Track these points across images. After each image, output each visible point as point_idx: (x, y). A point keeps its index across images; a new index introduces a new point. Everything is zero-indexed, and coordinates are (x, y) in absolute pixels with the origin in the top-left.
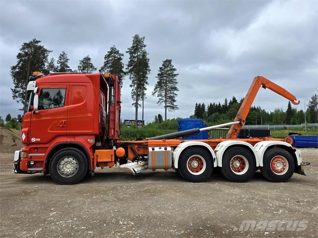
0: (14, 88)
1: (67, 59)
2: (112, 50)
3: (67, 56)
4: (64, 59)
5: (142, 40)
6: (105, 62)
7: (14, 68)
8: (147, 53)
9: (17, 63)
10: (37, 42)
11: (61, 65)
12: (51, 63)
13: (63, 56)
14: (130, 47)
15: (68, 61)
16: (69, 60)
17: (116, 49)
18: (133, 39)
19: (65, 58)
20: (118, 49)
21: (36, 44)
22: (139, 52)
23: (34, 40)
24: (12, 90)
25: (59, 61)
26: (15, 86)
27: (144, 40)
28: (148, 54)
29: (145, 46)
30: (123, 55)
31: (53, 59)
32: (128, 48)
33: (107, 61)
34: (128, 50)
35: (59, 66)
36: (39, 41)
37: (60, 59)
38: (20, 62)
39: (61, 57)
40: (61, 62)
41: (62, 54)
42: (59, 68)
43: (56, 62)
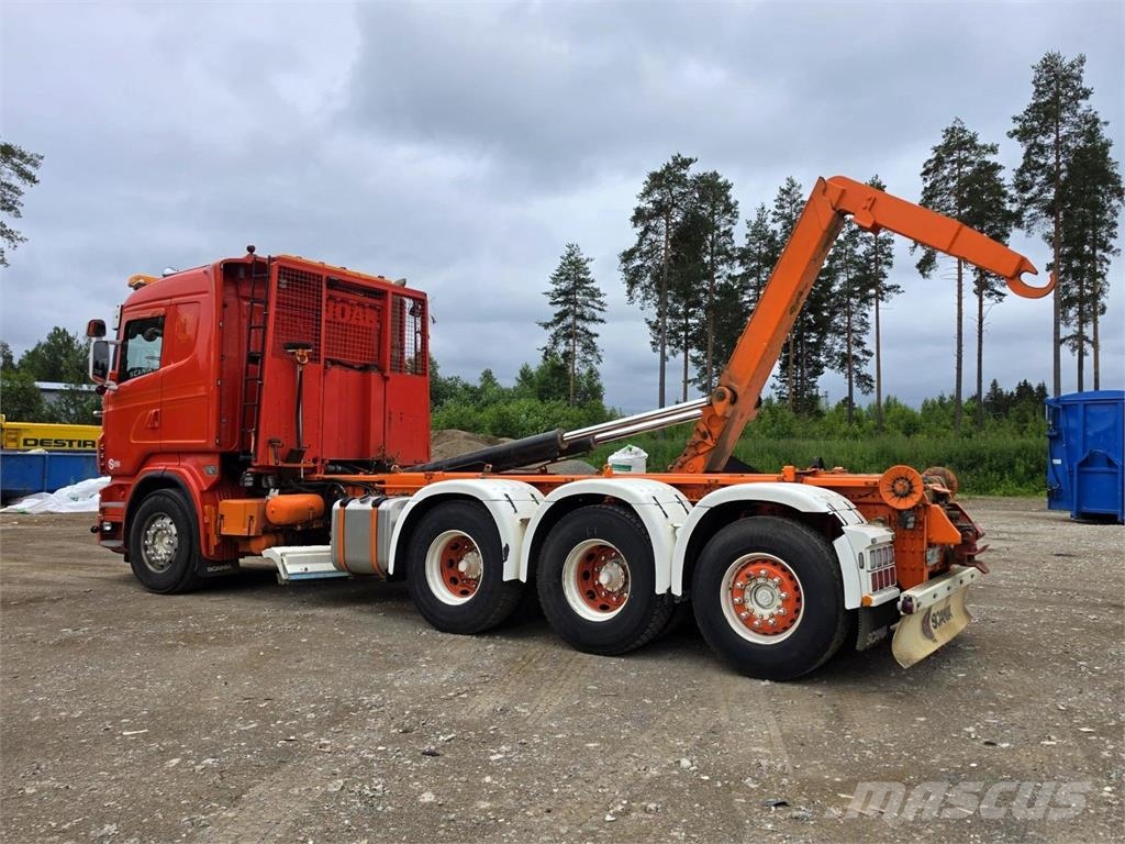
0: (654, 319)
2: (952, 137)
4: (791, 204)
5: (1075, 71)
6: (926, 188)
7: (628, 256)
8: (1102, 120)
9: (637, 239)
10: (686, 163)
11: (785, 227)
12: (757, 225)
13: (787, 192)
14: (1020, 113)
17: (964, 131)
18: (1032, 75)
19: (795, 201)
20: (971, 129)
21: (683, 172)
22: (1063, 121)
23: (675, 159)
24: (649, 323)
25: (779, 211)
26: (657, 310)
27: (1081, 71)
28: (1106, 123)
29: (1086, 94)
30: (993, 150)
31: (763, 208)
32: (1015, 119)
33: (933, 185)
34: (1017, 126)
35: (779, 231)
36: (691, 161)
37: (782, 207)
38: (643, 235)
39: (782, 200)
40: (783, 216)
41: (785, 187)
42: (777, 238)
43: (771, 217)
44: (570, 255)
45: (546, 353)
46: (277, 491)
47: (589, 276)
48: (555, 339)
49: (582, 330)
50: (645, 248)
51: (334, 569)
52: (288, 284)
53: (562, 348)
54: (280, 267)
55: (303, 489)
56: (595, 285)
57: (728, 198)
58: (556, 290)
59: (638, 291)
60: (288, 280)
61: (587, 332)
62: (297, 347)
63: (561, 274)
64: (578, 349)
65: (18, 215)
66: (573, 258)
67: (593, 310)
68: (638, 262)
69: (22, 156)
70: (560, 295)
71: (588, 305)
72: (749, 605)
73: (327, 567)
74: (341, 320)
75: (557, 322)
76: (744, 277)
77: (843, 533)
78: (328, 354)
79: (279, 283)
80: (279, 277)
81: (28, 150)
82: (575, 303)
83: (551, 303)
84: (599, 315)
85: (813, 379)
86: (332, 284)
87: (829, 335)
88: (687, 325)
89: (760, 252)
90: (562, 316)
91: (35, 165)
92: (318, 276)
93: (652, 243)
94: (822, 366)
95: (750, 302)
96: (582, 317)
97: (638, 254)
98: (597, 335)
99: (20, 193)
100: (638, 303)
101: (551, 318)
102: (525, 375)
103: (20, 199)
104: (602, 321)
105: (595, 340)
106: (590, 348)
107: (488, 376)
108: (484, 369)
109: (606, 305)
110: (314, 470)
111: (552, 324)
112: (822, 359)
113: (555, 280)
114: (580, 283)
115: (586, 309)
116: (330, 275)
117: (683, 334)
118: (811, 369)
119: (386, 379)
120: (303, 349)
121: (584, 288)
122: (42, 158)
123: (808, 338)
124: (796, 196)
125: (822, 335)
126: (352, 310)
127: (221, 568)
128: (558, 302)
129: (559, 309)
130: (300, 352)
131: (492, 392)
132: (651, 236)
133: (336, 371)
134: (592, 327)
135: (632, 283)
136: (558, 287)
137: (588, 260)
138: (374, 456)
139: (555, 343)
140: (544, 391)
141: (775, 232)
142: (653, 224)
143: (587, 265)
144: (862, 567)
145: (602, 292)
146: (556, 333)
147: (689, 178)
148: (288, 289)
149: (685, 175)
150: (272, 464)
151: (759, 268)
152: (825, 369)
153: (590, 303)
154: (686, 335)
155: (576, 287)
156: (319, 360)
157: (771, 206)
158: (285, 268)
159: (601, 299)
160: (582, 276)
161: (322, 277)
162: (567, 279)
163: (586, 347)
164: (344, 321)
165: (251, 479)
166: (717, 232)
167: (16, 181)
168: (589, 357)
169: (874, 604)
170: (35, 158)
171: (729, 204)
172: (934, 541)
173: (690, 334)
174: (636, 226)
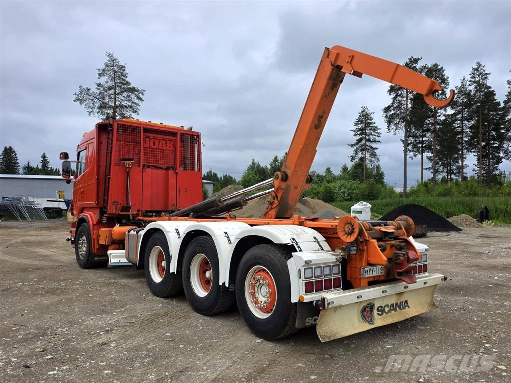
1: (486, 74)
3: (484, 69)
4: (479, 76)
7: (387, 109)
9: (391, 101)
10: (416, 61)
11: (476, 88)
12: (461, 88)
13: (476, 70)
15: (488, 76)
16: (489, 74)
19: (481, 74)
21: (414, 65)
23: (410, 60)
24: (401, 140)
25: (473, 80)
31: (464, 79)
35: (472, 90)
36: (418, 59)
37: (473, 77)
38: (395, 99)
39: (474, 74)
40: (475, 82)
41: (475, 67)
42: (472, 94)
43: (468, 83)
44: (363, 112)
45: (352, 158)
46: (119, 225)
47: (373, 121)
48: (356, 152)
49: (370, 146)
50: (396, 105)
51: (127, 261)
52: (123, 132)
53: (360, 155)
54: (118, 124)
55: (130, 224)
56: (375, 125)
57: (443, 76)
58: (357, 129)
59: (392, 126)
60: (123, 130)
61: (372, 147)
62: (125, 160)
63: (359, 121)
64: (368, 155)
65: (138, 114)
66: (365, 113)
67: (374, 136)
68: (393, 112)
69: (138, 91)
70: (358, 131)
71: (372, 135)
72: (257, 295)
73: (124, 260)
74: (153, 147)
75: (357, 144)
76: (455, 114)
77: (292, 257)
78: (144, 162)
79: (118, 131)
80: (118, 129)
81: (140, 88)
82: (366, 134)
83: (354, 135)
84: (378, 139)
85: (496, 165)
86: (146, 130)
87: (505, 142)
88: (422, 140)
89: (463, 101)
90: (360, 140)
91: (143, 94)
92: (139, 127)
93: (400, 102)
94: (501, 158)
95: (458, 127)
96: (369, 140)
97: (392, 108)
98: (377, 148)
99: (139, 105)
100: (392, 132)
101: (354, 142)
102: (345, 169)
103: (139, 108)
104: (379, 142)
105: (376, 151)
106: (373, 155)
107: (328, 170)
108: (327, 167)
109: (381, 134)
110: (138, 215)
111: (355, 145)
112: (501, 155)
113: (356, 124)
114: (368, 124)
115: (371, 136)
116: (144, 126)
117: (420, 145)
118: (494, 160)
119: (177, 173)
120: (129, 160)
121: (370, 126)
122: (145, 91)
123: (493, 144)
124: (482, 71)
125: (501, 143)
126: (159, 142)
127: (102, 258)
128: (357, 134)
129: (358, 137)
130: (127, 162)
131: (329, 177)
132: (399, 98)
133: (149, 170)
134: (374, 145)
135: (389, 122)
136: (357, 127)
137: (372, 113)
138: (170, 209)
139: (356, 153)
140: (355, 176)
141: (470, 91)
142: (400, 92)
143: (371, 115)
144: (300, 278)
145: (379, 128)
146: (357, 149)
147: (418, 68)
148: (123, 134)
149: (416, 67)
150: (114, 213)
151: (462, 109)
152: (503, 160)
153: (373, 133)
154: (422, 146)
155: (366, 127)
156: (140, 165)
157: (468, 78)
158: (121, 124)
159: (379, 131)
160: (369, 121)
161: (140, 127)
162: (361, 123)
163: (371, 154)
164: (155, 147)
165: (106, 219)
166: (437, 93)
167: (136, 101)
168: (373, 159)
169: (305, 301)
170: (143, 91)
171: (444, 79)
172: (371, 262)
173: (424, 145)
174: (390, 94)
